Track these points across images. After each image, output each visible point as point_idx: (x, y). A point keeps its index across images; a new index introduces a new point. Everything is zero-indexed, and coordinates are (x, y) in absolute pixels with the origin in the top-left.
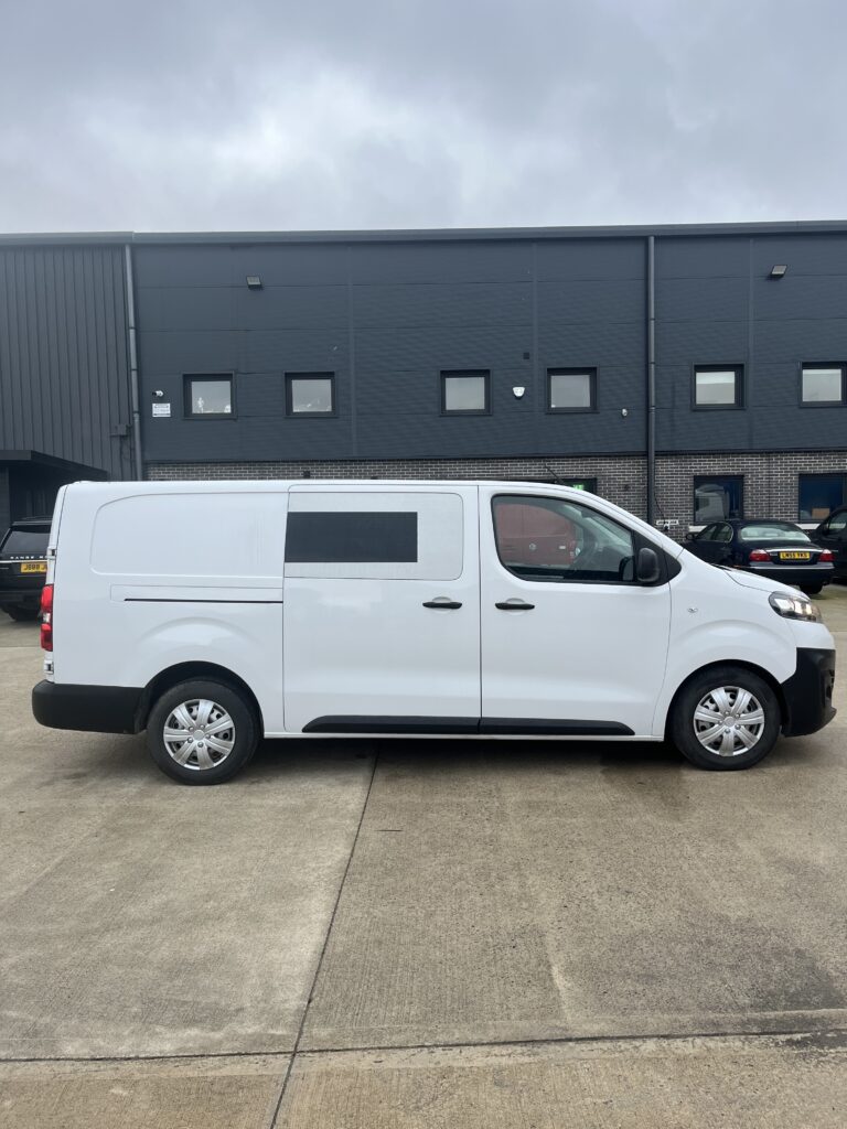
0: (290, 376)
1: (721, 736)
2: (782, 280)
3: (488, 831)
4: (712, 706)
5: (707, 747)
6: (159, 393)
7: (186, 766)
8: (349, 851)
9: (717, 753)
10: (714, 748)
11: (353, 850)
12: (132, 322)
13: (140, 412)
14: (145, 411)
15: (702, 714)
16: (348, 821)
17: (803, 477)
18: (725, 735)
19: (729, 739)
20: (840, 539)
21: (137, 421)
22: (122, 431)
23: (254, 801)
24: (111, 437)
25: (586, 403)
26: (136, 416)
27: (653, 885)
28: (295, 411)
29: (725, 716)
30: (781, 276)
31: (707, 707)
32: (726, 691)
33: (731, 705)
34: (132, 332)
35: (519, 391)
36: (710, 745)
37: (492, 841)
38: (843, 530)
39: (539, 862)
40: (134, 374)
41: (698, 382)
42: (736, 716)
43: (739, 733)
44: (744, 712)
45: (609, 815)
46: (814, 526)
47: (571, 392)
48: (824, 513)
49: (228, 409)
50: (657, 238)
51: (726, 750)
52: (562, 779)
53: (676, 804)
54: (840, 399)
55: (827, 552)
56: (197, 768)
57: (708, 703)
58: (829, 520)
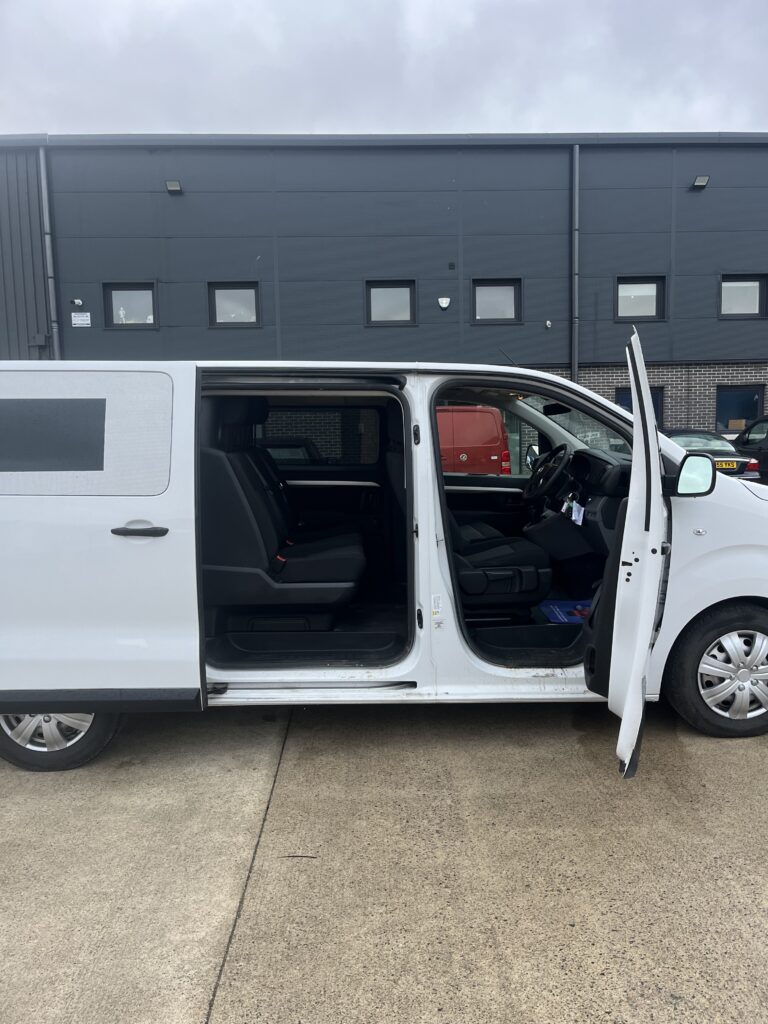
0: (213, 286)
1: (734, 695)
2: (704, 191)
3: (441, 857)
4: (721, 656)
5: (714, 709)
6: (78, 302)
7: (29, 746)
8: (235, 904)
9: (726, 715)
10: (721, 709)
11: (241, 902)
12: (47, 228)
13: (59, 322)
14: (63, 320)
15: (709, 666)
16: (241, 839)
17: (720, 388)
18: (737, 692)
19: (743, 697)
20: (760, 449)
21: (55, 330)
22: (41, 340)
23: (117, 799)
24: (29, 347)
25: (510, 314)
26: (55, 325)
27: (708, 976)
28: (218, 321)
29: (739, 668)
30: (703, 187)
31: (714, 657)
32: (740, 636)
33: (747, 654)
34: (48, 238)
35: (444, 302)
36: (718, 706)
37: (447, 877)
38: (763, 439)
39: (523, 925)
40: (51, 282)
41: (620, 294)
42: (752, 668)
43: (756, 690)
44: (763, 664)
45: (606, 821)
46: (734, 437)
47: (495, 303)
48: (742, 424)
49: (150, 320)
50: (582, 147)
51: (737, 712)
52: (529, 753)
53: (693, 799)
54: (757, 312)
55: (754, 461)
56: (45, 749)
57: (715, 652)
58: (748, 430)
